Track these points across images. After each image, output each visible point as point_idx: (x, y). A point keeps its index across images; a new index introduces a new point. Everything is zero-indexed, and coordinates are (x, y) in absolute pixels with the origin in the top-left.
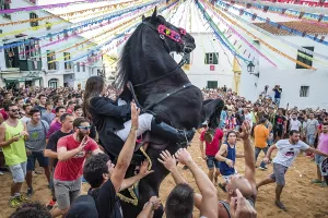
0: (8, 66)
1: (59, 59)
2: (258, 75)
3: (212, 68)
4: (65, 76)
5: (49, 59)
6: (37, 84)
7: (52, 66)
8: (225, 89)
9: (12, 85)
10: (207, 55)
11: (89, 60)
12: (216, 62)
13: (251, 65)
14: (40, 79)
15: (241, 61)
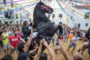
0: (5, 18)
1: (19, 16)
2: (74, 20)
3: (61, 19)
4: (20, 20)
5: (16, 16)
6: (13, 22)
7: (17, 18)
8: (64, 24)
9: (6, 23)
10: (59, 15)
11: (27, 16)
12: (62, 17)
13: (72, 18)
14: (14, 21)
15: (69, 16)
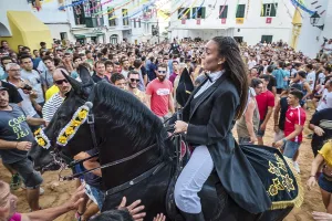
0: (77, 23)
2: (322, 27)
3: (269, 21)
5: (110, 16)
7: (113, 23)
8: (280, 44)
9: (81, 40)
10: (264, 5)
12: (273, 14)
13: (315, 15)
14: (103, 35)
15: (302, 12)
